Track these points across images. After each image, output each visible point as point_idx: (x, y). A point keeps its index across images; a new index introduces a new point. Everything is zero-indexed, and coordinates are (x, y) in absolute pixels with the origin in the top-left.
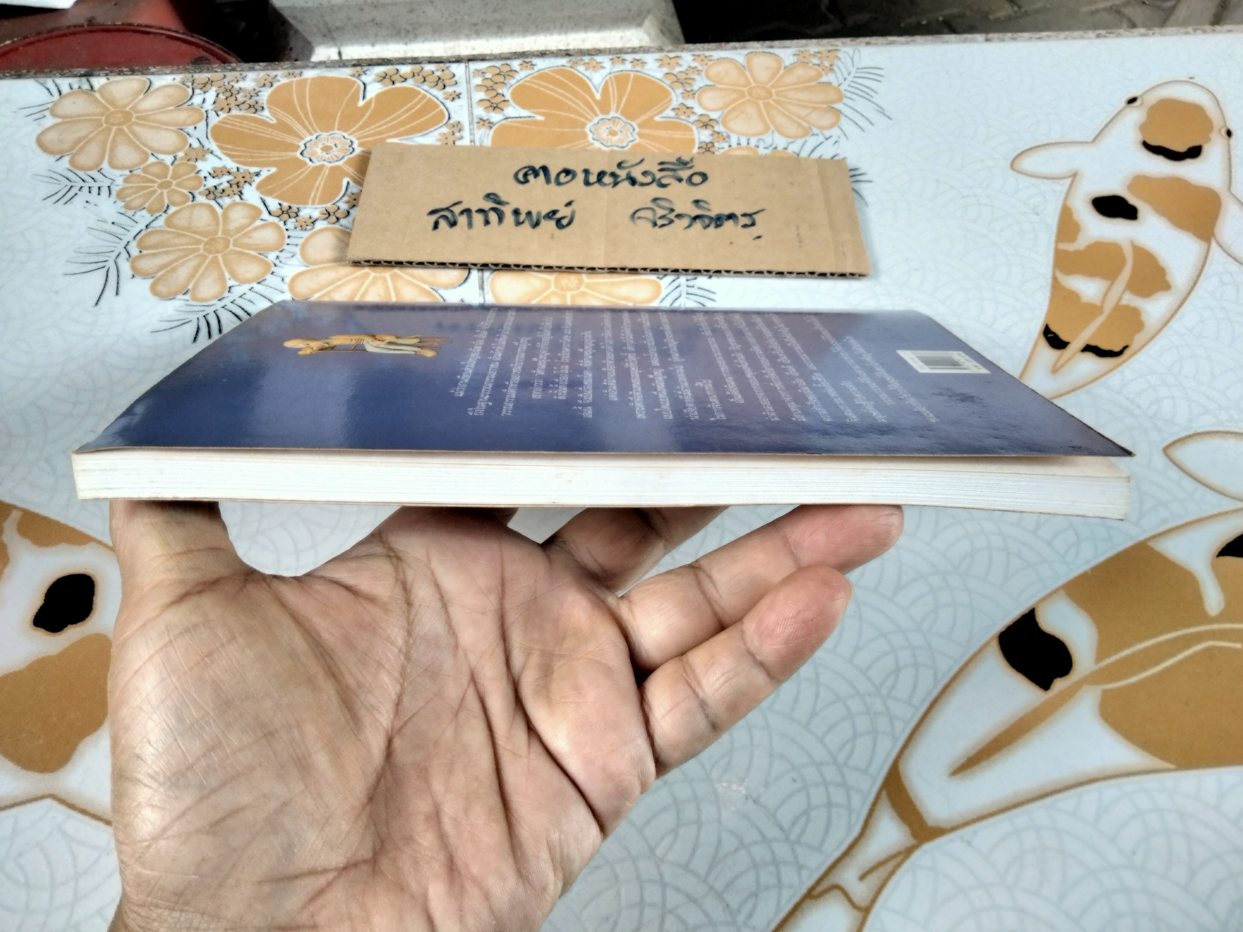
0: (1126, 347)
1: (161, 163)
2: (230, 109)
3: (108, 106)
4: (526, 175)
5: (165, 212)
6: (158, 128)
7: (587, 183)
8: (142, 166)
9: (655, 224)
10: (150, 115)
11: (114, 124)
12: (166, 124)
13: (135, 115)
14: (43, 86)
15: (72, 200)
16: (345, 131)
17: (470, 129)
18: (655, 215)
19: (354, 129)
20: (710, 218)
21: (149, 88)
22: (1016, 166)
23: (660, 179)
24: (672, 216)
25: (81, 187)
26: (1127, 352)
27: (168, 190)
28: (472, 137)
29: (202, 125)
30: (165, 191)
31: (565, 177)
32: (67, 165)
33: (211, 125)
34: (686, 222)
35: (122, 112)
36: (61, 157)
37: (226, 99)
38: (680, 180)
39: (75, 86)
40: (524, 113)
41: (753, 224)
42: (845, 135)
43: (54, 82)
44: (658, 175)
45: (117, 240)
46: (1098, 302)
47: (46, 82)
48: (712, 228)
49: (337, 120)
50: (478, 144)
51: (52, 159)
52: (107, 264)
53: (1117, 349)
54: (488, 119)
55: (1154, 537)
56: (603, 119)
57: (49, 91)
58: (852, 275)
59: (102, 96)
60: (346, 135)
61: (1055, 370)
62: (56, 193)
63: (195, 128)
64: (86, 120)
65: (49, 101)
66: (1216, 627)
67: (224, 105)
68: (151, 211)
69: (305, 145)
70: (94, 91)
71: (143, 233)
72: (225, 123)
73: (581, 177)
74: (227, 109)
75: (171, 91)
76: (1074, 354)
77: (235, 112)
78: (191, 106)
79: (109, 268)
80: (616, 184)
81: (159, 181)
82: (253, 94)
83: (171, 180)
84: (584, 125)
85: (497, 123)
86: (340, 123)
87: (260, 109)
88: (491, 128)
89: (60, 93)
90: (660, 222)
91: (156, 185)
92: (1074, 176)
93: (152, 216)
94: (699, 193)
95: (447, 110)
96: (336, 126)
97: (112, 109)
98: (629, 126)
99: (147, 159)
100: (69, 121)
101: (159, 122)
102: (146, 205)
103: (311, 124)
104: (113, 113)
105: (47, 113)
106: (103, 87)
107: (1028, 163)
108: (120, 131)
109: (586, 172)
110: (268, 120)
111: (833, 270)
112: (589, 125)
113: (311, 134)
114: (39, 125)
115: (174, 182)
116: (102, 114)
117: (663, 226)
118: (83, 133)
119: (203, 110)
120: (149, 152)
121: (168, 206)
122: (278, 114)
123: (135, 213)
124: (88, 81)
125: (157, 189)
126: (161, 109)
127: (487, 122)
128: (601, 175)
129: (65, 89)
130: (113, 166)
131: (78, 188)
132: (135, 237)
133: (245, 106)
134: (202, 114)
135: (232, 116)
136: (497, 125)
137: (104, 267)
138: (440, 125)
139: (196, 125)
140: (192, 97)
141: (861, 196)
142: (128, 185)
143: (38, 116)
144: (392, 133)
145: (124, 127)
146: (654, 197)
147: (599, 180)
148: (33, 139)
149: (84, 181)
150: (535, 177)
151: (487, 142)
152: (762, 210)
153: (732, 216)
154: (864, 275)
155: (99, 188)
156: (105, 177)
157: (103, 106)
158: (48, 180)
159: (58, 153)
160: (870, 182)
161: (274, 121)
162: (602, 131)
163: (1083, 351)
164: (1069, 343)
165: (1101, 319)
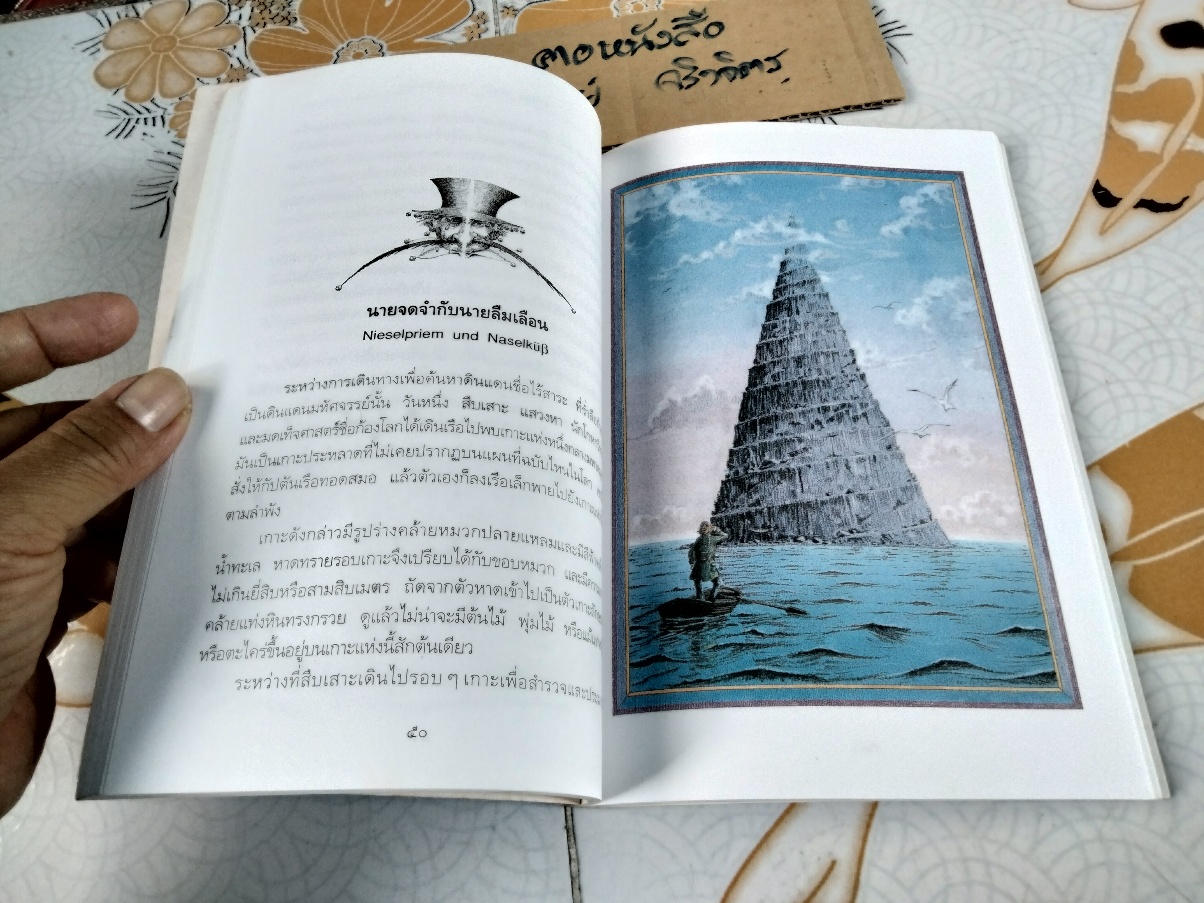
0: (1185, 199)
2: (265, 24)
3: (154, 32)
4: (543, 60)
6: (202, 51)
7: (605, 56)
8: (189, 93)
9: (681, 87)
10: (193, 37)
11: (160, 51)
12: (208, 46)
13: (178, 39)
14: (94, 17)
15: (131, 134)
16: (374, 35)
17: (495, 19)
18: (679, 76)
19: (382, 32)
20: (735, 68)
21: (189, 9)
22: (1075, 1)
23: (676, 38)
24: (696, 74)
25: (138, 119)
26: (1186, 204)
28: (497, 28)
29: (240, 44)
31: (583, 53)
32: (124, 99)
33: (249, 42)
34: (711, 77)
35: (166, 37)
36: (118, 90)
37: (261, 13)
38: (697, 34)
39: (123, 15)
41: (779, 67)
43: (104, 12)
44: (674, 33)
45: (174, 170)
46: (1158, 151)
47: (96, 14)
48: (738, 80)
49: (366, 23)
50: (503, 34)
51: (110, 93)
52: (168, 195)
53: (1175, 201)
54: (512, 7)
55: (1201, 406)
57: (100, 23)
58: (888, 101)
59: (148, 22)
60: (375, 39)
61: (1103, 231)
62: (117, 127)
63: (235, 47)
64: (135, 49)
65: (101, 34)
67: (259, 19)
69: (337, 54)
70: (140, 18)
72: (263, 39)
73: (598, 50)
74: (262, 22)
75: (209, 9)
76: (1126, 211)
77: (270, 26)
78: (229, 25)
79: (170, 199)
80: (634, 52)
82: (285, 5)
84: (608, 2)
85: (522, 9)
86: (369, 27)
87: (292, 20)
88: (516, 15)
89: (110, 23)
90: (685, 83)
92: (1142, 3)
94: (719, 44)
95: (471, 1)
96: (365, 31)
97: (158, 35)
99: (193, 84)
100: (121, 52)
101: (202, 45)
103: (341, 31)
104: (158, 40)
105: (100, 46)
106: (147, 13)
108: (167, 58)
109: (602, 44)
110: (301, 31)
111: (868, 101)
112: (614, 2)
113: (342, 42)
114: (95, 59)
116: (148, 42)
117: (689, 87)
118: (134, 63)
119: (241, 27)
120: (195, 77)
122: (311, 23)
124: (134, 7)
126: (202, 31)
127: (512, 9)
128: (618, 44)
129: (114, 19)
130: (164, 95)
131: (135, 120)
133: (279, 18)
134: (239, 32)
135: (268, 31)
136: (521, 12)
137: (165, 198)
138: (465, 18)
139: (235, 44)
140: (229, 14)
141: (898, 51)
142: (179, 113)
143: (93, 50)
144: (419, 33)
145: (170, 53)
146: (675, 58)
147: (617, 51)
148: (91, 74)
149: (139, 112)
150: (553, 60)
151: (513, 31)
152: (785, 51)
153: (756, 63)
154: (899, 100)
155: (154, 119)
156: (159, 107)
157: (151, 33)
158: (109, 115)
159: (114, 86)
160: (910, 34)
161: (308, 32)
162: (627, 7)
163: (1137, 206)
164: (1121, 199)
165: (1159, 169)
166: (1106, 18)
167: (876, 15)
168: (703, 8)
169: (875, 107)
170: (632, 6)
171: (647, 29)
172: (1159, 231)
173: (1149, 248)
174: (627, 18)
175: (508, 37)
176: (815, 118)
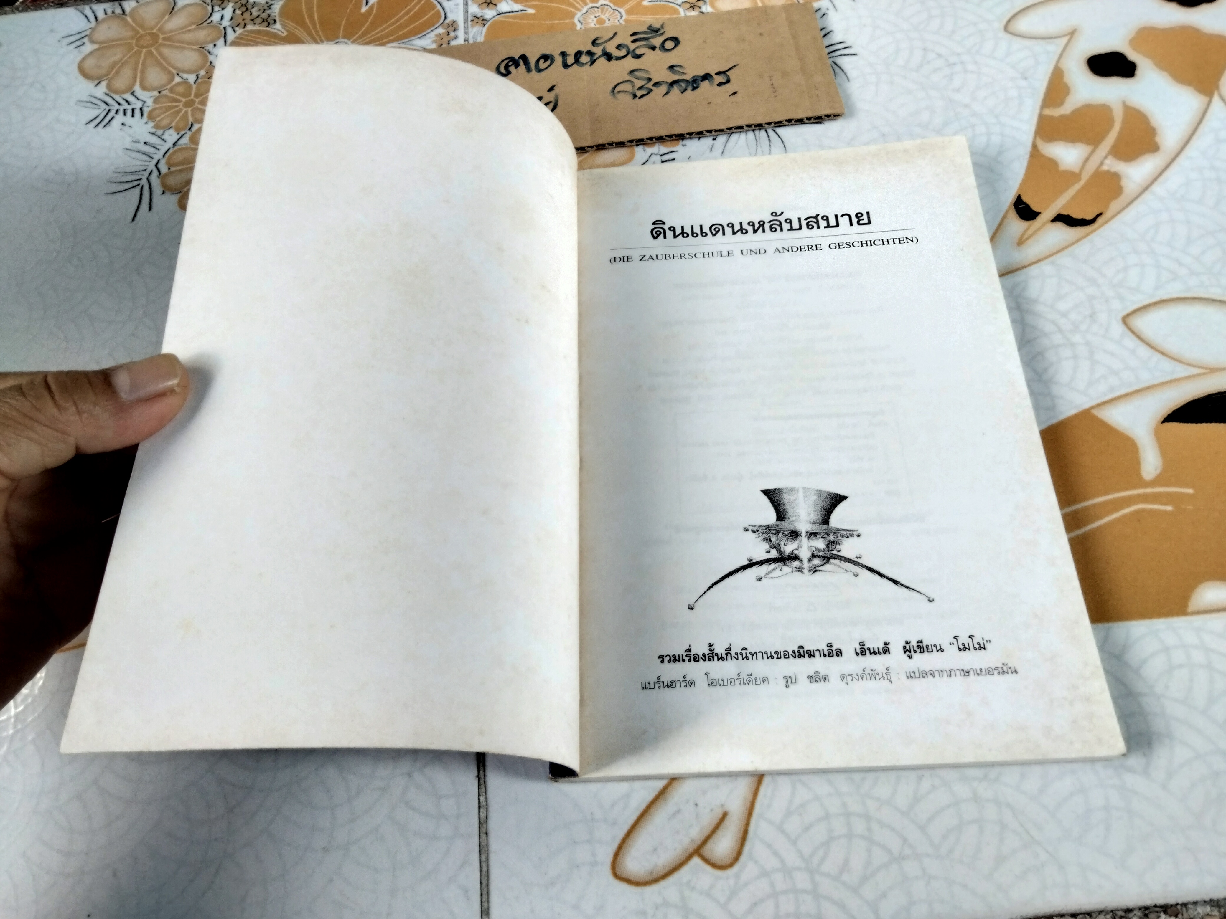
0: (1099, 215)
1: (185, 82)
2: (245, 25)
3: (139, 29)
4: (507, 67)
5: (189, 129)
6: (183, 48)
7: (566, 66)
8: (169, 87)
9: (635, 96)
10: (175, 35)
11: (143, 47)
12: (190, 44)
13: (161, 36)
14: (82, 13)
15: (110, 123)
16: (349, 38)
17: (465, 28)
18: (633, 87)
20: (687, 81)
21: (173, 8)
22: (1011, 28)
23: (634, 50)
24: (650, 85)
25: (118, 111)
26: (1100, 220)
27: (192, 108)
28: (466, 36)
29: (221, 43)
30: (189, 109)
31: (544, 62)
32: (105, 90)
33: (229, 42)
34: (663, 89)
35: (149, 34)
36: (100, 82)
37: (242, 14)
38: (653, 48)
39: (109, 11)
40: (517, 7)
41: (728, 81)
42: (834, 6)
43: (91, 8)
44: (632, 46)
45: (148, 159)
46: (1077, 170)
47: (84, 9)
48: (689, 91)
49: (342, 27)
50: (471, 41)
51: (92, 84)
52: (142, 182)
53: (1089, 217)
54: (482, 16)
55: (1099, 405)
56: (592, 7)
57: (87, 18)
58: (828, 116)
59: (134, 20)
60: (349, 42)
61: (1020, 243)
62: (96, 118)
63: (215, 45)
64: (118, 45)
65: (87, 28)
66: (1149, 490)
67: (240, 21)
68: (178, 130)
70: (126, 15)
71: (171, 151)
72: (241, 39)
73: (559, 60)
74: (242, 25)
75: (193, 9)
76: (1044, 225)
77: (250, 27)
78: (211, 24)
79: (143, 186)
80: (593, 62)
81: (184, 100)
82: (266, 7)
83: (195, 99)
84: (573, 15)
85: (490, 19)
86: (344, 31)
87: (272, 22)
88: (484, 25)
89: (96, 18)
90: (639, 93)
91: (181, 104)
92: (1072, 34)
93: (178, 134)
94: (673, 58)
95: (444, 9)
96: (341, 35)
97: (142, 32)
98: (617, 13)
99: (172, 79)
100: (104, 46)
101: (183, 43)
102: (173, 124)
103: (317, 32)
104: (142, 36)
105: (86, 40)
106: (133, 10)
107: (1023, 25)
108: (150, 53)
109: (563, 54)
110: (280, 33)
111: (810, 115)
112: (579, 15)
114: (80, 52)
115: (197, 100)
116: (133, 38)
117: (642, 96)
118: (116, 58)
119: (222, 27)
120: (175, 72)
121: (192, 124)
122: (288, 25)
123: (164, 132)
124: (120, 5)
125: (183, 108)
126: (184, 29)
127: (481, 19)
128: (578, 54)
129: (101, 15)
130: (144, 88)
131: (114, 111)
132: (164, 156)
133: (259, 20)
134: (220, 31)
135: (247, 31)
136: (490, 22)
137: (138, 185)
138: (436, 26)
139: (216, 43)
140: (211, 14)
141: (843, 71)
142: (157, 106)
143: (78, 43)
144: (391, 38)
145: (153, 49)
146: (631, 69)
147: (577, 60)
148: (75, 66)
149: (119, 104)
150: (516, 67)
151: (480, 39)
152: (735, 66)
153: (707, 77)
154: (839, 115)
155: (133, 110)
156: (138, 99)
157: (133, 29)
158: (89, 105)
159: (97, 78)
160: (855, 55)
161: (285, 34)
162: (590, 21)
163: (1053, 221)
164: (1040, 213)
165: (1077, 187)
166: (1038, 47)
167: (824, 36)
168: (661, 24)
169: (816, 121)
170: (595, 19)
171: (606, 41)
172: (1073, 244)
173: (1063, 259)
174: (587, 30)
175: (475, 44)
176: (760, 129)
